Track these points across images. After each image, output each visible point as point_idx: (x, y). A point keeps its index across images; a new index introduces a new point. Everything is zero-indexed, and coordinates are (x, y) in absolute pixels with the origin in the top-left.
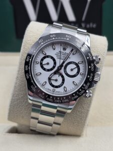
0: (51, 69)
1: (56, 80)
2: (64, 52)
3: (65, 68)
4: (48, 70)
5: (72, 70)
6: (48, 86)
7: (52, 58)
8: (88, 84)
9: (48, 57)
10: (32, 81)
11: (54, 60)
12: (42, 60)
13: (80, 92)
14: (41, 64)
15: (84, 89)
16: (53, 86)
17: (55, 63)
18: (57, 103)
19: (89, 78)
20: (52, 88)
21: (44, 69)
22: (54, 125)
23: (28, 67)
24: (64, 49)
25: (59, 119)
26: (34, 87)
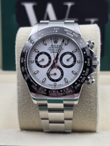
0: (48, 65)
1: (55, 74)
2: (56, 45)
3: (61, 60)
4: (45, 66)
5: (68, 60)
6: (48, 82)
7: (46, 53)
8: (88, 70)
9: (41, 53)
10: (32, 81)
11: (48, 55)
12: (37, 58)
13: (82, 79)
14: (36, 62)
15: (85, 76)
16: (53, 80)
17: (50, 58)
18: (61, 96)
19: (87, 63)
20: (52, 83)
21: (41, 66)
22: (66, 121)
23: (24, 68)
24: (56, 42)
25: (69, 113)
26: (35, 85)
